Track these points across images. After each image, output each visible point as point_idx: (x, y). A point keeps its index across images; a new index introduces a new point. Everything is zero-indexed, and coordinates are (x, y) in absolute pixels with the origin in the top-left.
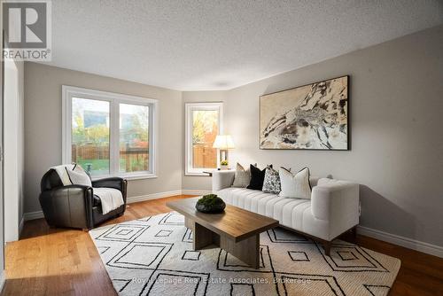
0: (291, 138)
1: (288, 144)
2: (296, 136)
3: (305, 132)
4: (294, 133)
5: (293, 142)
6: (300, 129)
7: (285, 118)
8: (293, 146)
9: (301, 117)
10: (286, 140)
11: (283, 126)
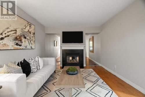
0: (19, 43)
1: (18, 47)
2: (22, 42)
3: (25, 41)
4: (21, 40)
5: (20, 45)
6: (23, 40)
7: (16, 31)
8: (20, 47)
9: (24, 34)
10: (17, 44)
11: (15, 35)
